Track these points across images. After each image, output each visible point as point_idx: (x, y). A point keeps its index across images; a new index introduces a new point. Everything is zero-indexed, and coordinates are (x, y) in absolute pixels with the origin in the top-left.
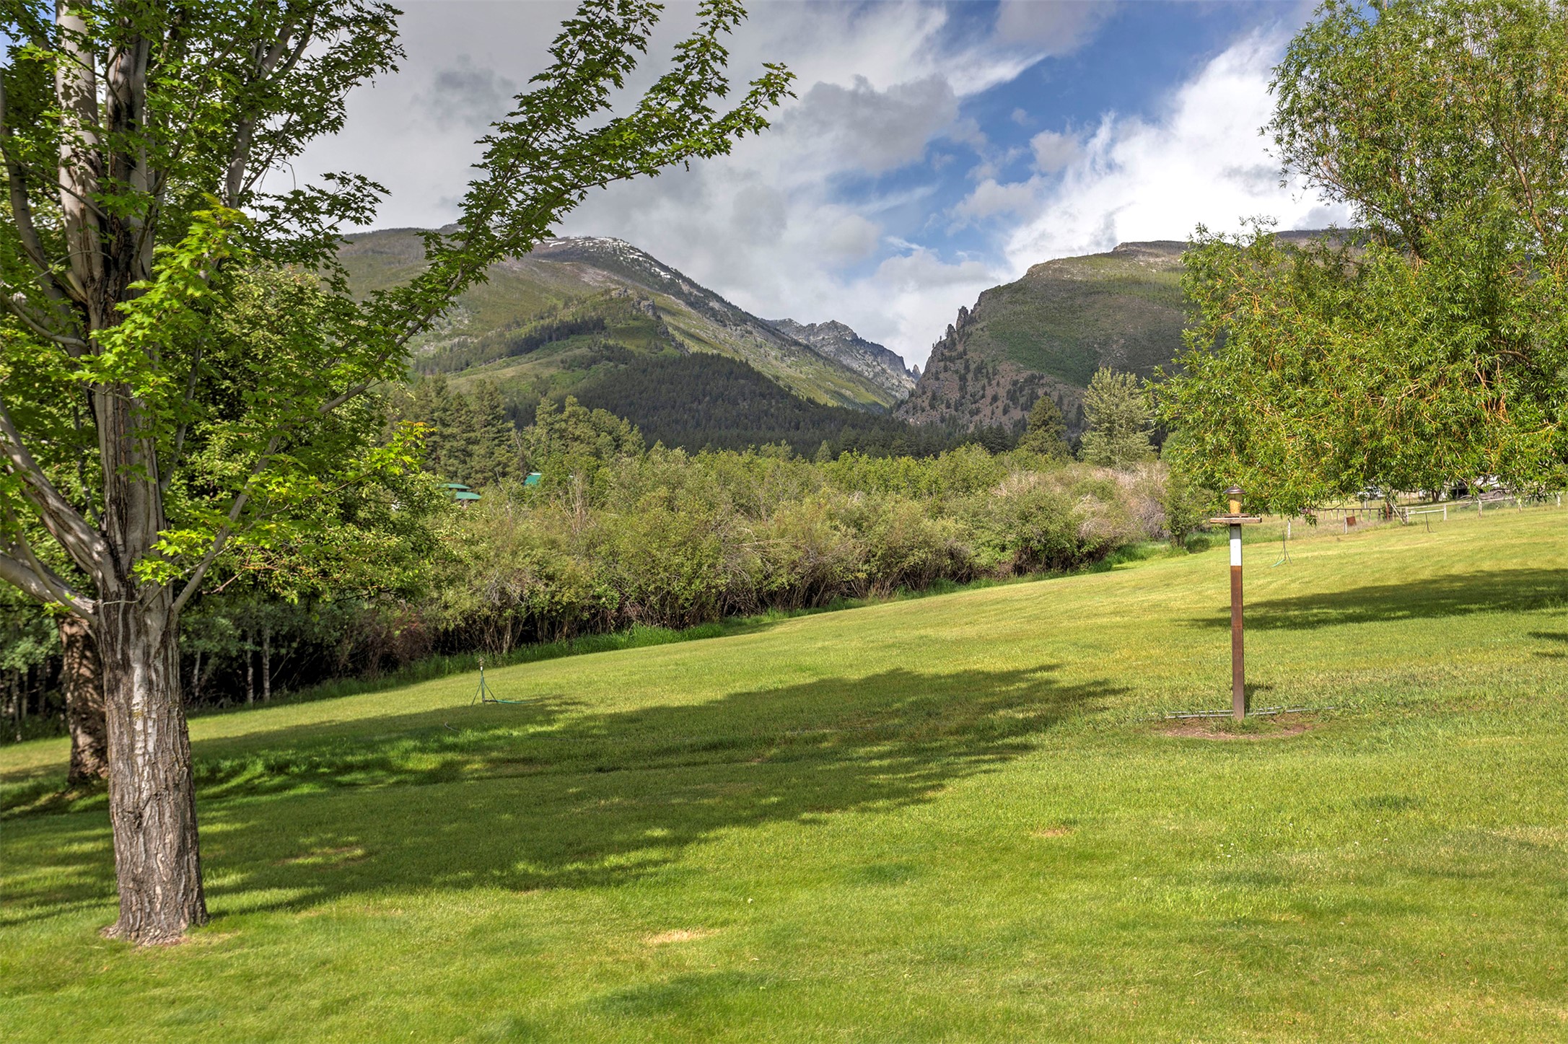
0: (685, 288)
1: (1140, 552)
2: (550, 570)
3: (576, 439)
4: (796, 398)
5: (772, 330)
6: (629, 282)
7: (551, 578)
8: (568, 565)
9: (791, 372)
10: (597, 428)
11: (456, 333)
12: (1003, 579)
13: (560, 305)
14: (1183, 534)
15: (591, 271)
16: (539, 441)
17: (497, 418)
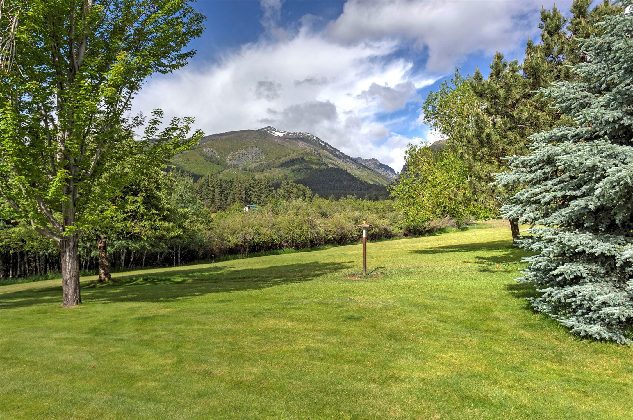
0: (329, 148)
1: (447, 230)
2: (259, 232)
3: (292, 193)
4: (361, 181)
5: (355, 161)
6: (312, 146)
7: (259, 234)
8: (264, 231)
9: (360, 173)
10: (299, 189)
11: (261, 161)
12: (401, 237)
13: (292, 153)
14: (460, 226)
15: (301, 142)
16: (281, 193)
17: (269, 186)
